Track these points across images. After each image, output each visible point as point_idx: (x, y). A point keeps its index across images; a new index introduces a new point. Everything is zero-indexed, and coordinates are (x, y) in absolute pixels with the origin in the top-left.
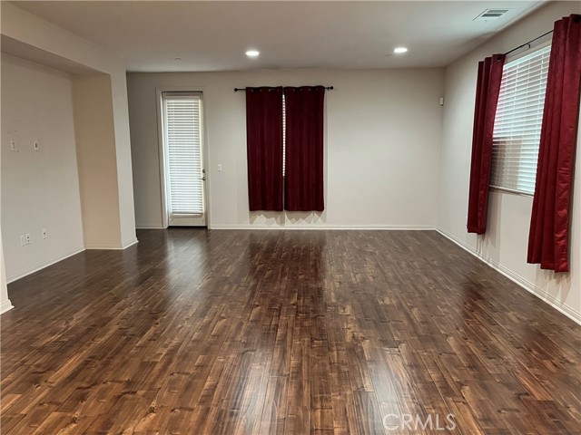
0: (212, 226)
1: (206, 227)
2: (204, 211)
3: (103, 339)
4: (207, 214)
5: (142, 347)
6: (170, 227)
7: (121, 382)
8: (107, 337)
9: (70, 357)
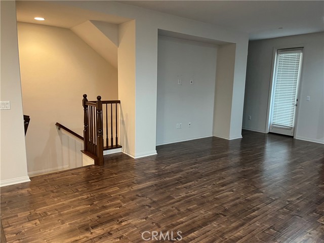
0: (297, 137)
1: (293, 137)
2: (293, 126)
3: (168, 179)
4: (295, 128)
5: (178, 189)
6: (270, 133)
7: (151, 200)
8: (171, 178)
9: (149, 181)
